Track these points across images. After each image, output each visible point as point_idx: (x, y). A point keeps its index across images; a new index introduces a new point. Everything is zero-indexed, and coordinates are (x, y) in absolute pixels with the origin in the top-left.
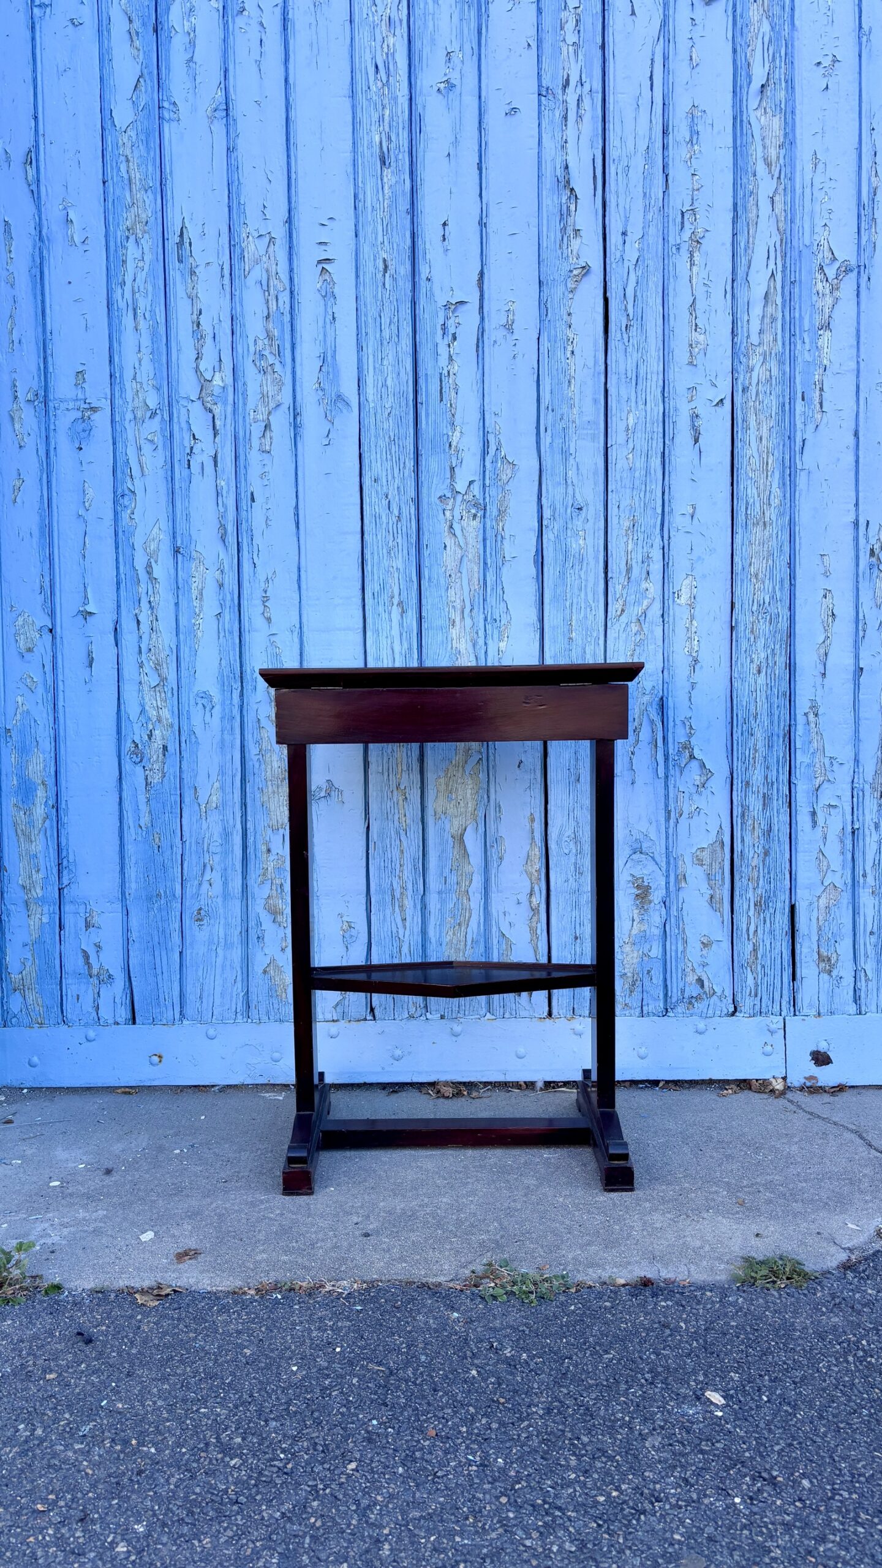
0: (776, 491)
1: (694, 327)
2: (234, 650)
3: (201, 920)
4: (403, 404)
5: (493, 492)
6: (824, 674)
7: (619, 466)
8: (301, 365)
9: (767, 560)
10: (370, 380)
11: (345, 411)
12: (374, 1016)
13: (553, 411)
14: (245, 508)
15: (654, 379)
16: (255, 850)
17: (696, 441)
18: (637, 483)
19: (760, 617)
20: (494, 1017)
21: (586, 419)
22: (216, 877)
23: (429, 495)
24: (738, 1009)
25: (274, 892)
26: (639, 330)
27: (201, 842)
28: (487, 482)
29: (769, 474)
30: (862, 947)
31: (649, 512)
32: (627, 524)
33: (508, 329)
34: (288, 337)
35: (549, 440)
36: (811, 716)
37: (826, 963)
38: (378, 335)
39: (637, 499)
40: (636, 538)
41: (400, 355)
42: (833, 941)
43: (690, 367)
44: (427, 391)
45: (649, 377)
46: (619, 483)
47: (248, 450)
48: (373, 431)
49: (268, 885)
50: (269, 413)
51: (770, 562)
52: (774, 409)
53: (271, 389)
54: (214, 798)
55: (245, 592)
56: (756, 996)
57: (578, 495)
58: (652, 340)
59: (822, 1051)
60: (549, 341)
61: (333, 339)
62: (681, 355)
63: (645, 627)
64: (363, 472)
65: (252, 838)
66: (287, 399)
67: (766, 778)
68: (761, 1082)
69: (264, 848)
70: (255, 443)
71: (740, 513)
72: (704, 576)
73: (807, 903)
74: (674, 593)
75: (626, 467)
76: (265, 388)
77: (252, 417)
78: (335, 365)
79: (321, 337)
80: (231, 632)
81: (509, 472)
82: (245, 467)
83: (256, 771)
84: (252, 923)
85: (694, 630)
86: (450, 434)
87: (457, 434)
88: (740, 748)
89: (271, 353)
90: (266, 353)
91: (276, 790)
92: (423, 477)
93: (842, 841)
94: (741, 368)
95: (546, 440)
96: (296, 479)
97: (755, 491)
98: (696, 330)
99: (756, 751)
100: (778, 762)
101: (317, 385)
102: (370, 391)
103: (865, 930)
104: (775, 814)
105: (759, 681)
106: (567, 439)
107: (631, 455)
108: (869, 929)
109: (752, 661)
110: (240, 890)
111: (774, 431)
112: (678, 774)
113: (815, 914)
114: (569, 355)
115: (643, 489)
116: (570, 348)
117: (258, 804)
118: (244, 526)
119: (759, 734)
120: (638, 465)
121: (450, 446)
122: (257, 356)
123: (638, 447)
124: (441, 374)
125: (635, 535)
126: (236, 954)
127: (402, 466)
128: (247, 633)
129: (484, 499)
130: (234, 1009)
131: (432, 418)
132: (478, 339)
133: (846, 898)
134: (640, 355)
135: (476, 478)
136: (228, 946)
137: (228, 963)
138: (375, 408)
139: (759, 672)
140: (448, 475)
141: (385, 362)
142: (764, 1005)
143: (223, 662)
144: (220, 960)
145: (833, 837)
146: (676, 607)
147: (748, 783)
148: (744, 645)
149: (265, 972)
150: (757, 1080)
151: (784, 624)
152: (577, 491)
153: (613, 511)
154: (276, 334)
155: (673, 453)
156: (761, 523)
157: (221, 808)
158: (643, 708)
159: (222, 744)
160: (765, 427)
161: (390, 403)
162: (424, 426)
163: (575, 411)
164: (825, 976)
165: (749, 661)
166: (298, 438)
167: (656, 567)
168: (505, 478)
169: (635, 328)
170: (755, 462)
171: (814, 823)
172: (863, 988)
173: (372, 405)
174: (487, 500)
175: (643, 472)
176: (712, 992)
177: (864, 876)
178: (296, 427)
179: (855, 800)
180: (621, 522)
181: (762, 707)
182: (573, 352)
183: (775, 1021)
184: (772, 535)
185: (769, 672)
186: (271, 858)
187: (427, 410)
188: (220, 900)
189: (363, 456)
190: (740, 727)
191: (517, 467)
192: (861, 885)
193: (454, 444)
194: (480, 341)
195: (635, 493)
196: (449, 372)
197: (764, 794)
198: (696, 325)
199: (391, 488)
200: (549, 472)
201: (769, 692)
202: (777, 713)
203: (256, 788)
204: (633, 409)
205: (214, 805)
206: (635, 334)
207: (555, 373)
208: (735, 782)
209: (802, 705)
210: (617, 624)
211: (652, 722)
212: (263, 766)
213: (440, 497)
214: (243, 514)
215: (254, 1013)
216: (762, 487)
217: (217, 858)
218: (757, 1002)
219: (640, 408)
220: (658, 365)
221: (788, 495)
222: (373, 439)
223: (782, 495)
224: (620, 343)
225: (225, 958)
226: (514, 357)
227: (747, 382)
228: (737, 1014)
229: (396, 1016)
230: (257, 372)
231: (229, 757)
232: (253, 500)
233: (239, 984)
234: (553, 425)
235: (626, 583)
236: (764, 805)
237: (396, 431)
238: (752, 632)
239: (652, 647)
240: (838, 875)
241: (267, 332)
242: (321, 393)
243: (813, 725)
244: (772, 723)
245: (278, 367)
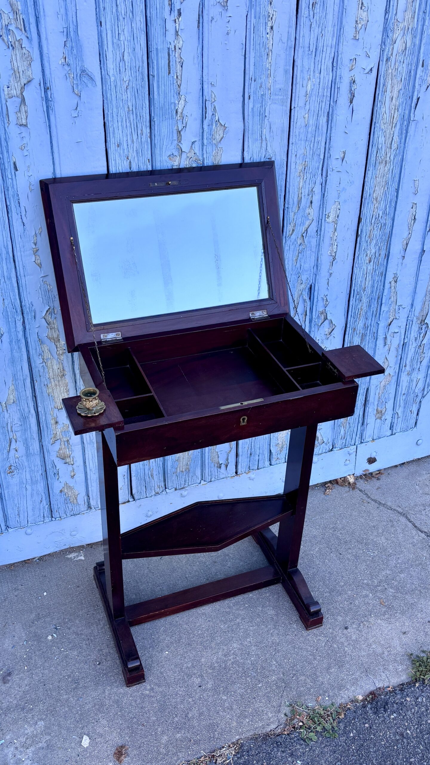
0: (396, 138)
1: (360, 6)
2: (13, 291)
3: (13, 472)
4: (139, 78)
5: (209, 149)
6: (404, 257)
7: (299, 124)
8: (47, 39)
9: (384, 188)
10: (110, 55)
11: (90, 85)
12: (133, 498)
13: (255, 81)
14: (10, 177)
15: (328, 52)
16: (46, 423)
17: (351, 102)
18: (309, 136)
19: (375, 227)
20: (205, 483)
21: (278, 86)
22: (20, 446)
23: (161, 155)
24: (334, 447)
25: (63, 446)
26: (321, 8)
27: (5, 426)
28: (205, 141)
29: (394, 125)
30: (398, 402)
31: (316, 158)
32: (300, 168)
33: (224, 6)
34: (31, 10)
35: (251, 106)
36: (393, 282)
37: (380, 414)
38: (114, 10)
39: (308, 148)
40: (305, 178)
41: (135, 32)
42: (385, 403)
43: (355, 42)
44: (157, 64)
45: (325, 50)
46: (298, 137)
47: (7, 125)
48: (114, 102)
49: (58, 442)
50: (23, 88)
51: (386, 189)
52: (404, 75)
53: (21, 65)
54: (11, 397)
55: (18, 246)
56: (344, 438)
57: (269, 148)
58: (330, 16)
59: (373, 457)
60: (255, 17)
61: (74, 14)
62: (349, 30)
63: (306, 240)
64: (108, 139)
65: (44, 418)
66: (37, 76)
67: (365, 325)
68: (343, 479)
69: (53, 422)
70: (13, 117)
71: (372, 155)
72: (345, 201)
73: (375, 386)
74: (326, 215)
75: (303, 125)
76: (15, 64)
77: (6, 93)
78: (78, 40)
79: (63, 11)
80: (10, 278)
81: (221, 132)
82: (6, 139)
83: (41, 374)
84: (49, 466)
85: (335, 238)
86: (177, 102)
87: (182, 102)
88: (353, 310)
89: (17, 28)
90: (11, 28)
91: (57, 384)
92: (157, 140)
93: (397, 351)
94: (388, 41)
95: (249, 105)
96: (52, 147)
97: (383, 139)
98: (361, 8)
99: (361, 309)
100: (373, 314)
101: (63, 60)
102: (111, 65)
103: (401, 393)
104: (367, 344)
105: (369, 268)
106: (264, 104)
107: (307, 115)
108: (403, 393)
109: (367, 256)
110: (39, 449)
111: (401, 92)
112: (316, 330)
113: (378, 391)
114: (268, 31)
115: (313, 141)
116: (270, 24)
117: (45, 394)
118: (11, 192)
119: (365, 300)
120: (311, 122)
121: (177, 112)
122: (4, 30)
123: (312, 109)
124: (169, 49)
125: (305, 176)
126: (41, 487)
127: (139, 132)
128: (23, 278)
129: (203, 155)
130: (42, 515)
131: (162, 88)
132: (199, 15)
133: (395, 378)
134: (320, 30)
135: (197, 139)
136: (34, 482)
137: (35, 492)
138: (115, 81)
139: (370, 262)
140: (175, 137)
141: (122, 38)
142: (347, 442)
143: (6, 301)
144: (29, 492)
145: (393, 349)
146: (327, 224)
147: (355, 329)
148: (364, 245)
149: (61, 491)
150: (340, 478)
151: (388, 230)
152: (269, 145)
153: (292, 158)
154: (20, 8)
155: (335, 112)
156: (384, 162)
157: (18, 402)
158: (300, 292)
159: (13, 361)
160: (396, 89)
161: (127, 76)
162: (156, 96)
163: (271, 80)
164: (378, 421)
165: (365, 255)
166: (51, 112)
167: (317, 198)
168: (218, 138)
169: (319, 5)
170: (387, 117)
171: (385, 344)
172: (396, 422)
173: (113, 79)
174: (205, 156)
175: (314, 128)
176: (322, 441)
177: (405, 366)
178: (47, 101)
179: (407, 326)
180: (297, 167)
181: (369, 284)
182: (272, 28)
183: (352, 449)
184: (389, 169)
185: (375, 260)
186: (59, 426)
187: (158, 82)
188: (24, 458)
189: (107, 124)
190: (355, 297)
191: (227, 129)
192: (403, 371)
193: (180, 111)
194: (201, 17)
195: (307, 144)
196: (175, 46)
197: (363, 334)
198: (362, 4)
199: (131, 151)
200: (250, 132)
201: (374, 273)
202: (376, 285)
203: (42, 385)
204: (311, 78)
205: (12, 401)
206: (318, 10)
207: (257, 47)
208: (348, 330)
209: (390, 277)
210: (289, 241)
211: (304, 301)
212: (46, 370)
213: (170, 156)
214: (9, 182)
215: (56, 515)
216: (388, 136)
217: (18, 434)
218: (344, 441)
219: (316, 76)
220: (332, 40)
221: (403, 141)
222: (115, 110)
223: (399, 141)
224: (308, 19)
225: (33, 490)
226: (228, 34)
227: (390, 54)
228: (334, 449)
229: (148, 495)
230: (6, 48)
231: (19, 368)
232: (16, 169)
233: (44, 502)
234: (255, 93)
235: (296, 211)
236: (362, 340)
237: (134, 102)
238: (369, 237)
239: (308, 252)
240: (393, 368)
241: (11, 5)
242: (66, 67)
243: (393, 288)
244: (372, 292)
245: (25, 44)
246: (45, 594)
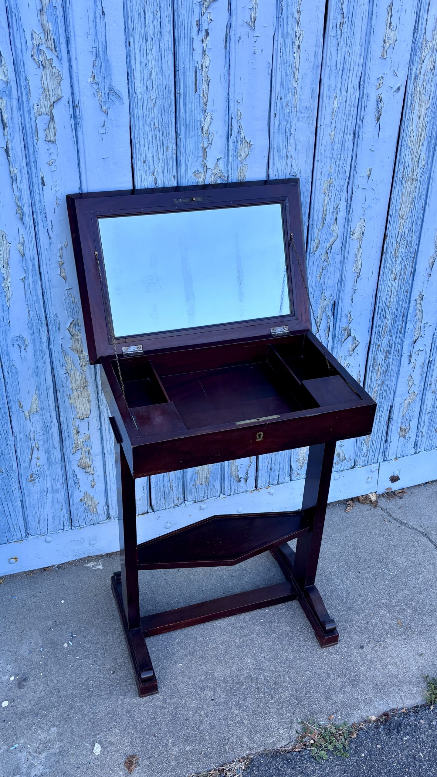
0: (423, 156)
1: (388, 25)
2: (38, 302)
3: (34, 480)
4: (166, 96)
5: (234, 166)
6: (430, 275)
7: (324, 141)
8: (76, 59)
9: (411, 206)
10: (138, 75)
11: (117, 103)
12: (152, 509)
13: (281, 99)
14: (37, 191)
15: (355, 71)
16: (68, 433)
17: (378, 120)
18: (335, 153)
19: (401, 244)
20: (225, 496)
21: (304, 104)
22: (42, 454)
23: (186, 172)
24: (356, 464)
25: (84, 456)
26: (349, 27)
27: (28, 434)
28: (230, 158)
29: (421, 143)
30: (423, 420)
31: (341, 175)
32: (325, 185)
33: (251, 26)
34: (62, 31)
35: (277, 123)
36: (418, 300)
37: (404, 432)
38: (143, 31)
39: (334, 166)
40: (330, 195)
41: (163, 51)
42: (409, 421)
43: (382, 60)
44: (184, 83)
45: (352, 68)
46: (323, 155)
47: (35, 141)
48: (141, 120)
49: (79, 452)
50: (52, 107)
51: (412, 206)
52: (432, 93)
53: (51, 84)
54: (35, 406)
55: (44, 259)
56: (366, 456)
57: (294, 166)
58: (358, 36)
59: (396, 475)
60: (282, 37)
61: (103, 34)
62: (377, 50)
63: (330, 256)
64: (134, 155)
65: (66, 427)
66: (66, 94)
67: (389, 342)
68: (364, 497)
69: (75, 432)
70: (41, 134)
71: (399, 173)
72: (371, 218)
73: (399, 404)
74: (350, 232)
75: (329, 142)
76: (45, 82)
77: (36, 110)
78: (107, 60)
79: (92, 32)
80: (35, 290)
81: (246, 150)
82: (34, 155)
83: (64, 384)
84: (70, 475)
85: (360, 255)
86: (203, 120)
87: (208, 119)
88: (377, 326)
89: (48, 48)
90: (43, 48)
91: (80, 394)
92: (182, 157)
93: (422, 369)
94: (417, 60)
95: (275, 122)
96: (79, 162)
97: (410, 156)
98: (389, 27)
99: (386, 326)
100: (397, 331)
101: (92, 79)
102: (138, 84)
103: (426, 412)
104: (391, 361)
105: (394, 285)
106: (289, 121)
107: (333, 133)
108: (428, 411)
109: (392, 273)
110: (60, 458)
111: (429, 111)
112: (339, 346)
113: (402, 409)
114: (295, 50)
115: (339, 158)
116: (297, 44)
117: (68, 405)
118: (38, 206)
119: (389, 317)
120: (337, 140)
121: (202, 129)
122: (35, 50)
123: (338, 126)
124: (196, 68)
125: (330, 193)
126: (61, 495)
127: (165, 149)
128: (48, 290)
129: (228, 171)
130: (62, 523)
131: (188, 107)
132: (226, 35)
133: (419, 397)
134: (347, 50)
135: (222, 156)
136: (54, 491)
137: (55, 501)
138: (142, 99)
139: (395, 279)
140: (201, 154)
141: (150, 57)
142: (369, 459)
143: (31, 313)
144: (50, 500)
145: (418, 367)
146: (351, 241)
147: (379, 346)
148: (389, 262)
149: (81, 500)
150: (362, 496)
151: (414, 248)
152: (294, 162)
153: (317, 175)
154: (51, 29)
155: (361, 130)
156: (411, 180)
157: (40, 411)
158: (323, 309)
159: (36, 371)
160: (423, 108)
161: (154, 94)
162: (182, 114)
163: (297, 98)
164: (402, 439)
165: (390, 273)
166: (78, 128)
167: (341, 215)
168: (243, 155)
169: (346, 25)
170: (414, 135)
171: (410, 362)
172: (420, 441)
173: (140, 97)
174: (230, 173)
175: (340, 146)
176: (344, 458)
177: (430, 384)
178: (76, 118)
179: (433, 344)
180: (322, 184)
181: (394, 301)
182: (299, 47)
183: (374, 466)
184: (416, 187)
185: (401, 277)
186: (80, 436)
187: (185, 100)
188: (46, 467)
189: (133, 141)
190: (379, 314)
191: (253, 146)
192: (428, 389)
193: (205, 128)
194: (228, 37)
195: (333, 161)
196: (202, 65)
197: (387, 351)
198: (391, 23)
199: (156, 167)
200: (275, 149)
201: (399, 290)
202: (401, 303)
203: (65, 395)
204: (338, 96)
205: (35, 410)
206: (346, 30)
207: (284, 66)
208: (371, 346)
209: (415, 294)
210: (313, 257)
211: (328, 317)
212: (69, 381)
213: (195, 172)
214: (37, 196)
215: (75, 523)
216: (415, 153)
217: (41, 443)
218: (366, 459)
219: (343, 95)
220: (360, 59)
221: (430, 159)
222: (141, 127)
223: (426, 159)
224: (335, 39)
225: (53, 498)
226: (255, 53)
227: (418, 72)
228: (356, 466)
229: (167, 507)
230: (36, 67)
231: (42, 378)
232: (43, 184)
233: (64, 511)
234: (281, 111)
235: (321, 228)
236: (386, 357)
237: (160, 120)
238: (395, 254)
239: (332, 269)
240: (417, 386)
241: (43, 26)
242: (95, 86)
243: (418, 306)
244: (397, 309)
245: (55, 63)
246: (63, 602)
